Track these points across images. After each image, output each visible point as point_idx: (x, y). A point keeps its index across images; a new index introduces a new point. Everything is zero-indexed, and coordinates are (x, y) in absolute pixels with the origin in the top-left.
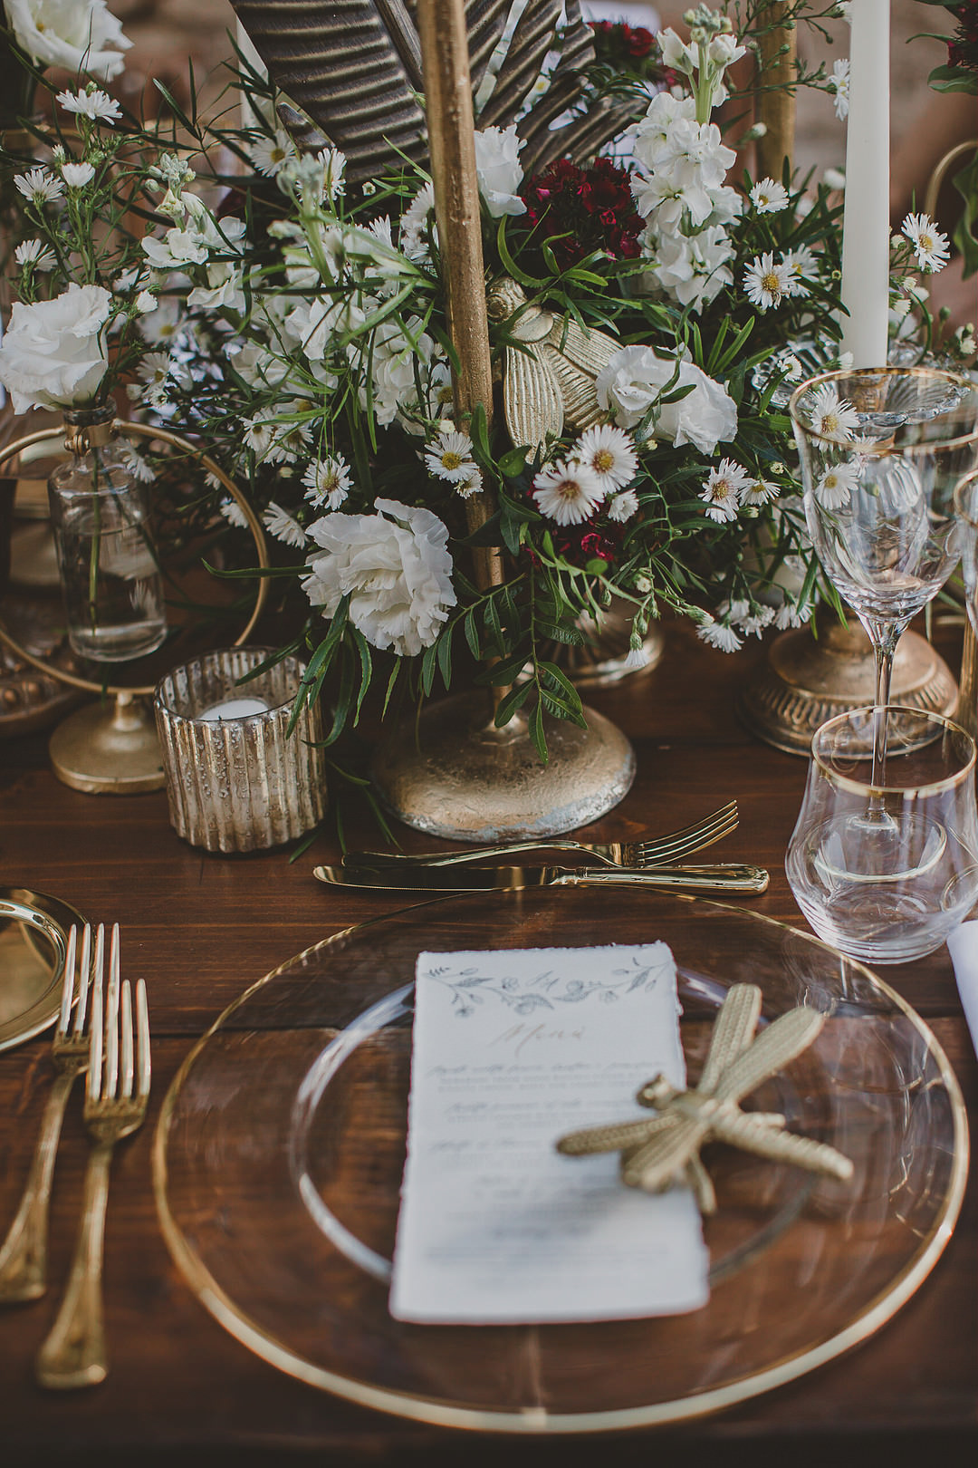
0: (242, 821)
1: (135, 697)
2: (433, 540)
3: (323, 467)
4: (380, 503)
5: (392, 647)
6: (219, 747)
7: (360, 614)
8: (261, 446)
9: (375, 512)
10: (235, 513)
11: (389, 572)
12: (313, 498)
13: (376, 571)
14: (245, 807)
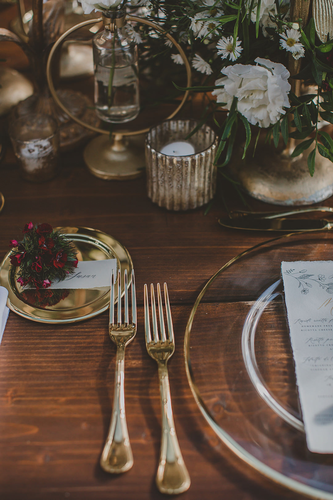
0: (186, 198)
1: (124, 137)
2: (283, 78)
3: (227, 41)
4: (258, 60)
5: (258, 124)
6: (180, 168)
7: (243, 108)
8: (197, 29)
9: (255, 64)
10: (178, 59)
11: (260, 91)
12: (222, 55)
13: (253, 91)
14: (187, 192)
